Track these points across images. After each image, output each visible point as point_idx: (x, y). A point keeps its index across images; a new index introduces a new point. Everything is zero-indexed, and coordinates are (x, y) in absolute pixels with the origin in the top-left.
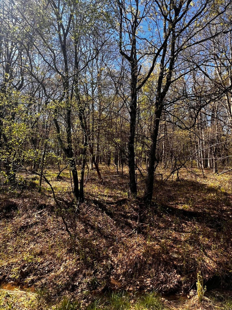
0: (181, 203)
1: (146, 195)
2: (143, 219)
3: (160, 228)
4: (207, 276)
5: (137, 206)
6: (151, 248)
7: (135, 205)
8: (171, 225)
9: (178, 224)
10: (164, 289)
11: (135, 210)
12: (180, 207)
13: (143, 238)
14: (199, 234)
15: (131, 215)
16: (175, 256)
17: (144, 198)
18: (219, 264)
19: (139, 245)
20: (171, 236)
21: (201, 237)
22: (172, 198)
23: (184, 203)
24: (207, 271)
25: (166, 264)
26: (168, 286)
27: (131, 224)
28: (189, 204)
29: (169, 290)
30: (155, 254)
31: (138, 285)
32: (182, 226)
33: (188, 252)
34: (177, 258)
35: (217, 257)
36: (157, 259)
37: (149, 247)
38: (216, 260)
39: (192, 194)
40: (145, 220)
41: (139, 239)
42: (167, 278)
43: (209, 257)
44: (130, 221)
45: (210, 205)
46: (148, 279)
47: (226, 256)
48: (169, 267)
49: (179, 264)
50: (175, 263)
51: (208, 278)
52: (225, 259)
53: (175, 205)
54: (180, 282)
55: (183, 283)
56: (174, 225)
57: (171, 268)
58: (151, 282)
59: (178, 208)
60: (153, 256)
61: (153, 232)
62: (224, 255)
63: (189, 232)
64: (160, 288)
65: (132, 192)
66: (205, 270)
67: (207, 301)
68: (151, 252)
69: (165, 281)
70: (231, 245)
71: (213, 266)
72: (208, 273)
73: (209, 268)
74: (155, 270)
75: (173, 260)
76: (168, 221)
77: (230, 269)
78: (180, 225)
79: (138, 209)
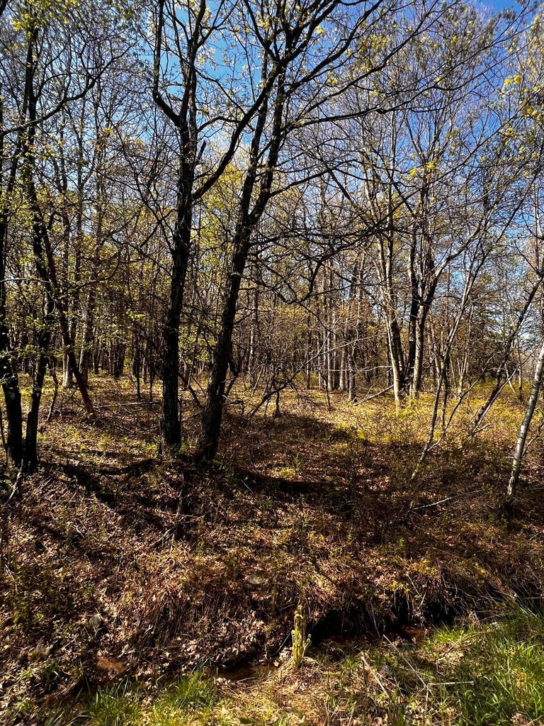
0: (278, 465)
1: (200, 448)
2: (191, 505)
3: (228, 523)
4: (317, 614)
5: (178, 476)
6: (205, 569)
7: (172, 474)
8: (253, 514)
9: (269, 510)
10: (226, 657)
11: (172, 485)
12: (276, 474)
13: (187, 550)
14: (308, 529)
15: (162, 499)
16: (257, 581)
17: (197, 457)
18: (341, 585)
19: (175, 566)
20: (250, 538)
21: (311, 535)
22: (259, 455)
23: (284, 465)
24: (318, 603)
25: (235, 600)
26: (234, 649)
27: (161, 518)
28: (295, 465)
29: (237, 659)
30: (212, 581)
31: (165, 660)
32: (277, 513)
33: (283, 568)
34: (259, 585)
35: (338, 573)
36: (216, 592)
37: (200, 568)
38: (336, 579)
39: (304, 444)
40: (197, 507)
41: (177, 552)
42: (235, 632)
43: (323, 573)
44: (158, 512)
45: (335, 466)
46: (192, 642)
47: (355, 568)
48: (240, 608)
49: (262, 598)
50: (255, 596)
51: (318, 617)
52: (352, 574)
53: (266, 469)
54: (261, 637)
55: (267, 636)
56: (259, 513)
57: (245, 608)
58: (197, 647)
59: (270, 477)
60: (208, 588)
61: (213, 533)
62: (351, 566)
63: (289, 527)
64: (218, 657)
65: (168, 442)
66: (313, 603)
67: (310, 666)
68: (203, 579)
69: (230, 639)
70: (366, 545)
71: (330, 590)
72: (319, 606)
73: (321, 596)
74: (208, 618)
75: (250, 590)
76: (248, 505)
77: (359, 592)
78: (272, 513)
79: (180, 483)
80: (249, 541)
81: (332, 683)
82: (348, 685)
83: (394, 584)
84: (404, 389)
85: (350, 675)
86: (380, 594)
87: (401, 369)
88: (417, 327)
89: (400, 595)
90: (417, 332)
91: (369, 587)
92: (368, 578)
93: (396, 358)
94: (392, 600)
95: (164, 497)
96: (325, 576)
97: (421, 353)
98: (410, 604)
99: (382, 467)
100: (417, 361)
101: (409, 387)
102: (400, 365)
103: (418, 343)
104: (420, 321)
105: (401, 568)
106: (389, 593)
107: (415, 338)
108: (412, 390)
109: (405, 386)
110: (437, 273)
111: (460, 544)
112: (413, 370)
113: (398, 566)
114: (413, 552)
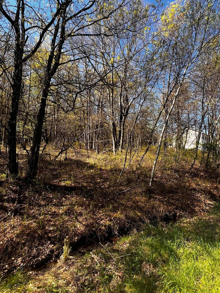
0: (64, 180)
1: (27, 175)
2: (23, 200)
3: (40, 206)
4: (76, 238)
5: (16, 188)
6: (28, 227)
7: (14, 187)
8: (52, 201)
10: (35, 262)
11: (13, 192)
12: (63, 184)
13: (19, 219)
14: (75, 205)
16: (51, 229)
17: (26, 178)
18: (87, 226)
19: (13, 227)
20: (50, 211)
21: (76, 207)
22: (56, 177)
23: (67, 180)
25: (41, 238)
26: (39, 258)
27: (7, 207)
28: (71, 180)
29: (41, 262)
30: (30, 231)
31: (6, 269)
32: (62, 200)
33: (63, 222)
34: (52, 230)
35: (86, 221)
36: (32, 236)
37: (25, 226)
38: (85, 224)
39: (76, 171)
40: (25, 200)
41: (14, 221)
42: (40, 251)
43: (80, 222)
44: (6, 204)
45: (88, 179)
46: (20, 259)
47: (93, 218)
48: (43, 241)
49: (53, 235)
50: (50, 235)
51: (77, 239)
52: (91, 221)
53: (59, 182)
54: (52, 251)
55: (55, 250)
56: (55, 201)
57: (45, 241)
58: (22, 260)
59: (60, 185)
60: (28, 235)
61: (32, 211)
62: (92, 218)
63: (67, 205)
64: (32, 263)
65: (11, 173)
66: (75, 234)
67: (71, 259)
68: (26, 231)
69: (38, 255)
70: (98, 209)
71: (82, 229)
72: (78, 235)
73: (79, 231)
74: (28, 247)
75: (48, 233)
76: (50, 198)
77: (94, 227)
78: (60, 200)
79: (17, 191)
80: (50, 213)
81: (79, 264)
82: (85, 264)
83: (107, 223)
84: (117, 149)
85: (86, 260)
86: (102, 227)
87: (116, 141)
88: (122, 125)
89: (109, 226)
90: (122, 127)
91: (98, 225)
92: (98, 221)
93: (114, 136)
94: (106, 229)
95: (9, 197)
96: (80, 223)
97: (123, 135)
98: (113, 229)
99: (106, 178)
100: (122, 138)
101: (119, 148)
102: (116, 139)
103: (122, 131)
104: (123, 122)
105: (110, 216)
106: (105, 226)
107: (121, 129)
108: (120, 149)
109: (117, 147)
110: (129, 104)
111: (133, 205)
112: (120, 141)
113: (109, 216)
114: (115, 210)
